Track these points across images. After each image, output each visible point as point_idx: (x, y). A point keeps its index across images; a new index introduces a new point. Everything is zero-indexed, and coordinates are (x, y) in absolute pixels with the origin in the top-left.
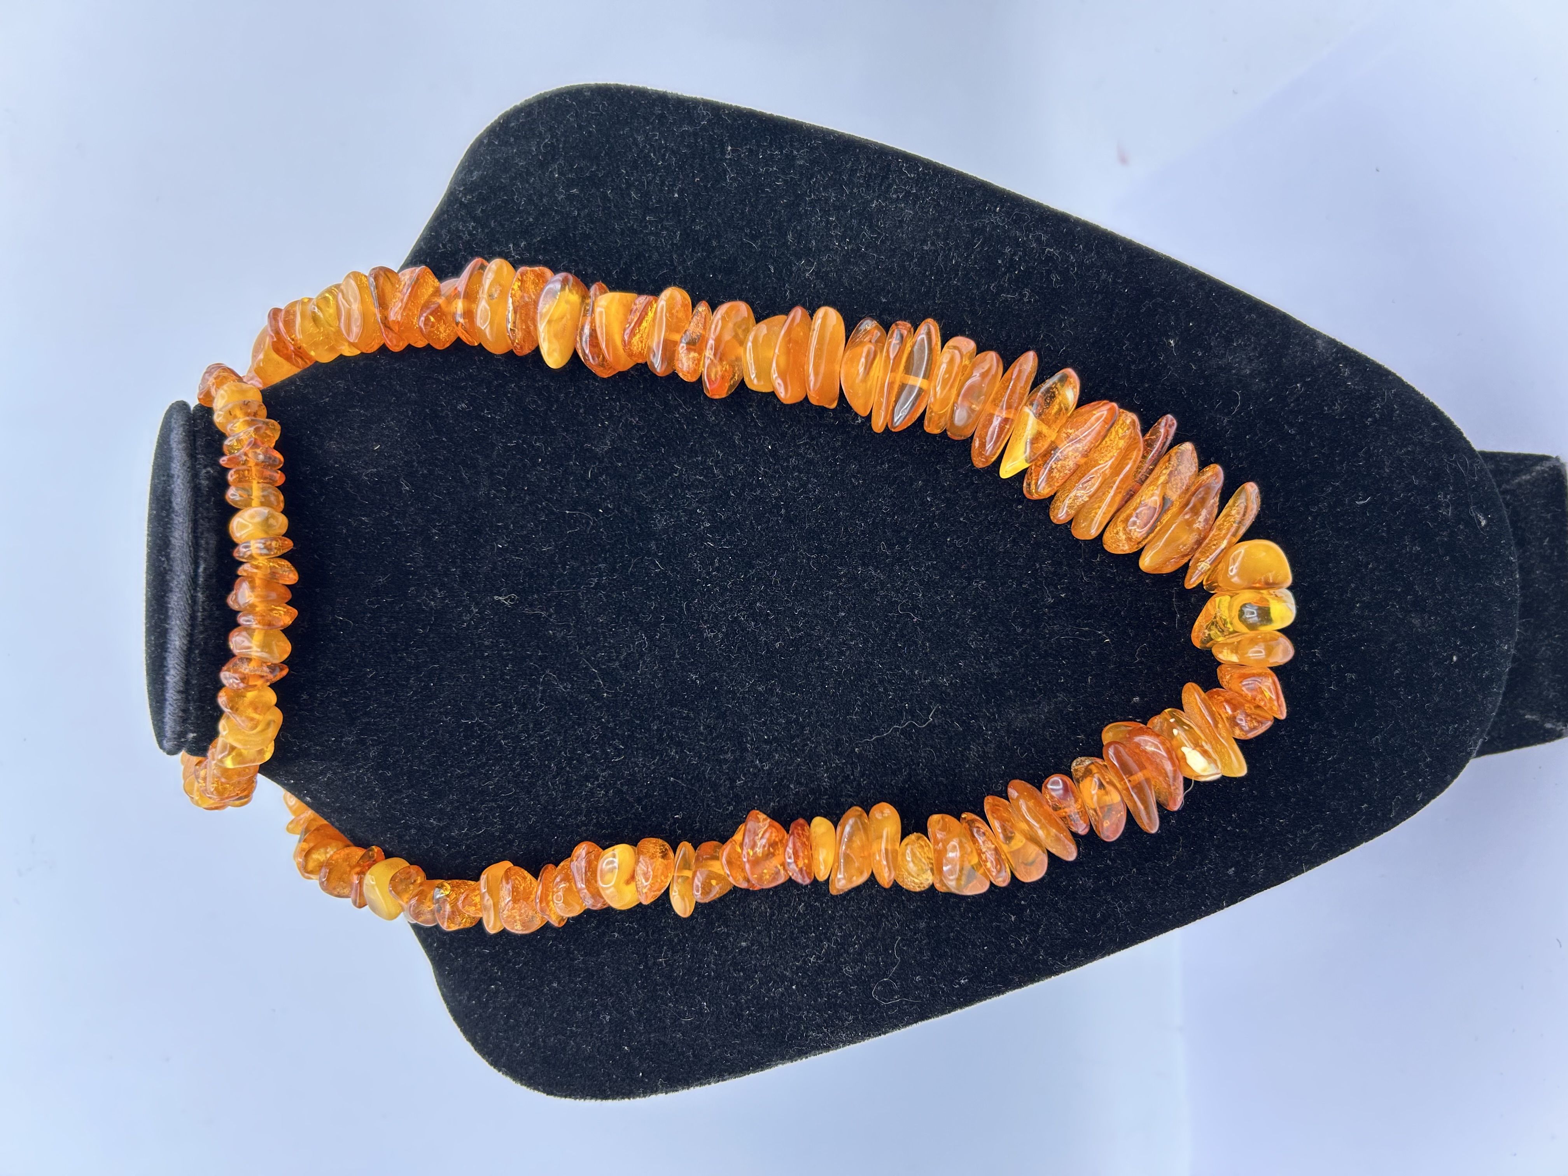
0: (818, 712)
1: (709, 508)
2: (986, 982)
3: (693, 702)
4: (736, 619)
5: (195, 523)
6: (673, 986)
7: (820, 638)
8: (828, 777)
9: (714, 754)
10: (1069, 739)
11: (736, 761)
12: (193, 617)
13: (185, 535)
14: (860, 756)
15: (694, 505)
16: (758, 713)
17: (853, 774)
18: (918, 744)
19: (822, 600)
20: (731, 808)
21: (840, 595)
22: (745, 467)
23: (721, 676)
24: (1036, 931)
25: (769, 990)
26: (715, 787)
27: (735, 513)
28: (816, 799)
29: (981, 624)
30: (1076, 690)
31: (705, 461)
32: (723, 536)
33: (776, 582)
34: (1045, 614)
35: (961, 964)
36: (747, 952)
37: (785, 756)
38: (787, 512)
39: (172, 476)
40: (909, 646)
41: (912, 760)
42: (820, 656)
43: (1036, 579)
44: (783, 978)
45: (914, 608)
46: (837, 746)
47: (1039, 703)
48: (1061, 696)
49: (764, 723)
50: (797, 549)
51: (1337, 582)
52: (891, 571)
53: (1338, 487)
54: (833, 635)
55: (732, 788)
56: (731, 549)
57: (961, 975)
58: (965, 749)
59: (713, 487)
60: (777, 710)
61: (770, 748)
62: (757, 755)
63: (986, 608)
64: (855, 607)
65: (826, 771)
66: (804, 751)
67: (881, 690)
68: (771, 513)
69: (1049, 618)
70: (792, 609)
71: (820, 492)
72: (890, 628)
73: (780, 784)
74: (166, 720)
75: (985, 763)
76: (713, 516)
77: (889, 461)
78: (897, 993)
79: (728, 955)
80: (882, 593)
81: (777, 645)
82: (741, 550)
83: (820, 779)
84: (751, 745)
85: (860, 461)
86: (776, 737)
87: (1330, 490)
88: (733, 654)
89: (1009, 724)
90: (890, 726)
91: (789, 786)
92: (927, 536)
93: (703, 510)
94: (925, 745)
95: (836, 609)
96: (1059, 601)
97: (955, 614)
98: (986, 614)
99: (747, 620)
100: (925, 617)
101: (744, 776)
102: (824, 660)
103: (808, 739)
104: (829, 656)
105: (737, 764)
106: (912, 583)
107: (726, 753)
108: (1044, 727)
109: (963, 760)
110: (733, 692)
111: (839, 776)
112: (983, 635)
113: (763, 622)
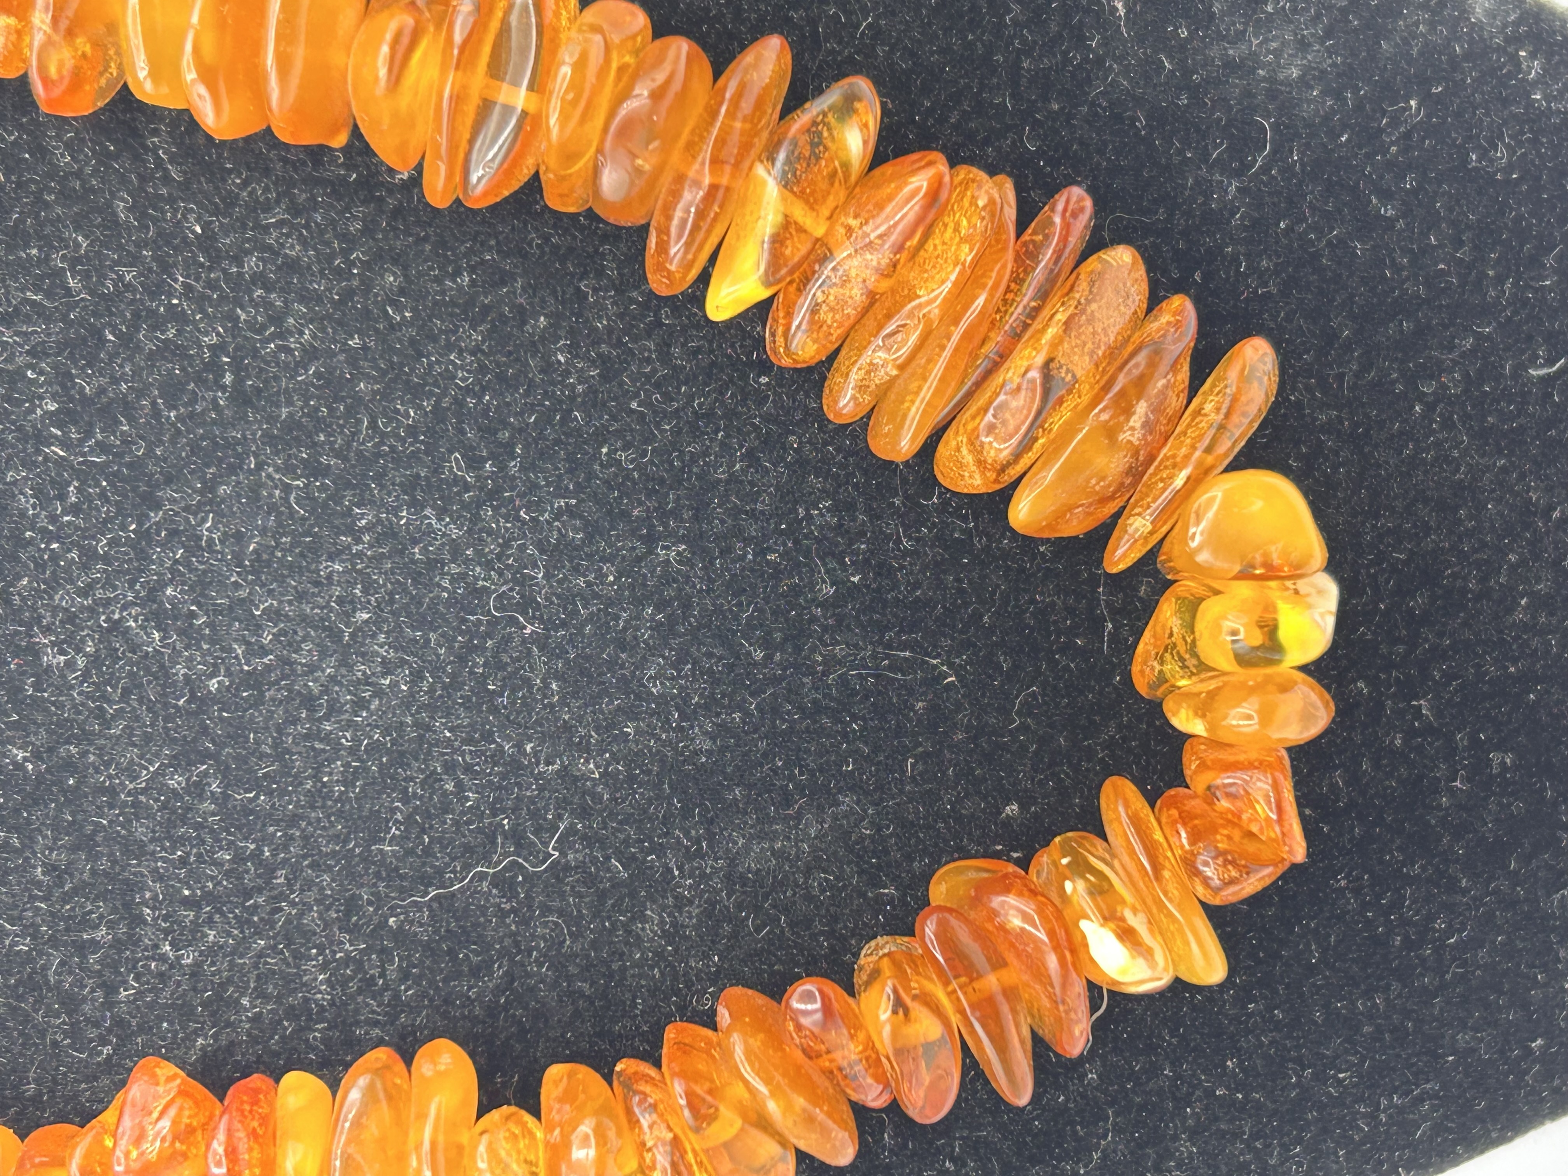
0: (305, 838)
1: (55, 366)
3: (17, 811)
4: (116, 626)
7: (312, 669)
8: (328, 981)
9: (67, 930)
10: (863, 895)
11: (118, 944)
14: (399, 935)
15: (20, 360)
16: (169, 838)
17: (382, 975)
18: (530, 907)
19: (317, 584)
20: (107, 1050)
21: (360, 572)
22: (140, 274)
23: (84, 754)
26: (71, 1004)
27: (115, 381)
28: (300, 1030)
29: (674, 642)
30: (880, 788)
31: (47, 259)
32: (88, 434)
33: (210, 540)
34: (813, 619)
37: (229, 934)
38: (239, 381)
40: (513, 691)
41: (517, 944)
42: (312, 710)
43: (796, 542)
45: (527, 604)
46: (348, 914)
47: (799, 817)
48: (847, 800)
49: (184, 861)
50: (260, 466)
51: (1475, 551)
52: (476, 518)
53: (1488, 338)
54: (344, 663)
55: (109, 1004)
56: (107, 464)
58: (633, 919)
59: (65, 318)
60: (212, 831)
61: (197, 917)
62: (166, 932)
63: (687, 606)
64: (392, 601)
65: (324, 968)
66: (272, 924)
67: (450, 786)
68: (200, 380)
69: (825, 629)
70: (247, 603)
71: (314, 336)
72: (471, 649)
73: (219, 996)
75: (676, 950)
76: (63, 386)
77: (472, 270)
80: (454, 569)
81: (213, 685)
82: (130, 466)
83: (312, 986)
84: (153, 909)
85: (405, 268)
86: (210, 893)
87: (1469, 343)
88: (110, 702)
89: (732, 862)
90: (467, 867)
91: (237, 1002)
92: (557, 442)
93: (41, 373)
94: (546, 910)
95: (348, 604)
96: (846, 593)
97: (617, 618)
98: (685, 618)
99: (143, 628)
100: (549, 625)
101: (137, 979)
102: (320, 720)
103: (282, 897)
104: (333, 709)
105: (120, 952)
106: (522, 548)
107: (96, 927)
108: (808, 872)
109: (627, 943)
110: (112, 792)
111: (352, 978)
112: (677, 665)
113: (181, 633)
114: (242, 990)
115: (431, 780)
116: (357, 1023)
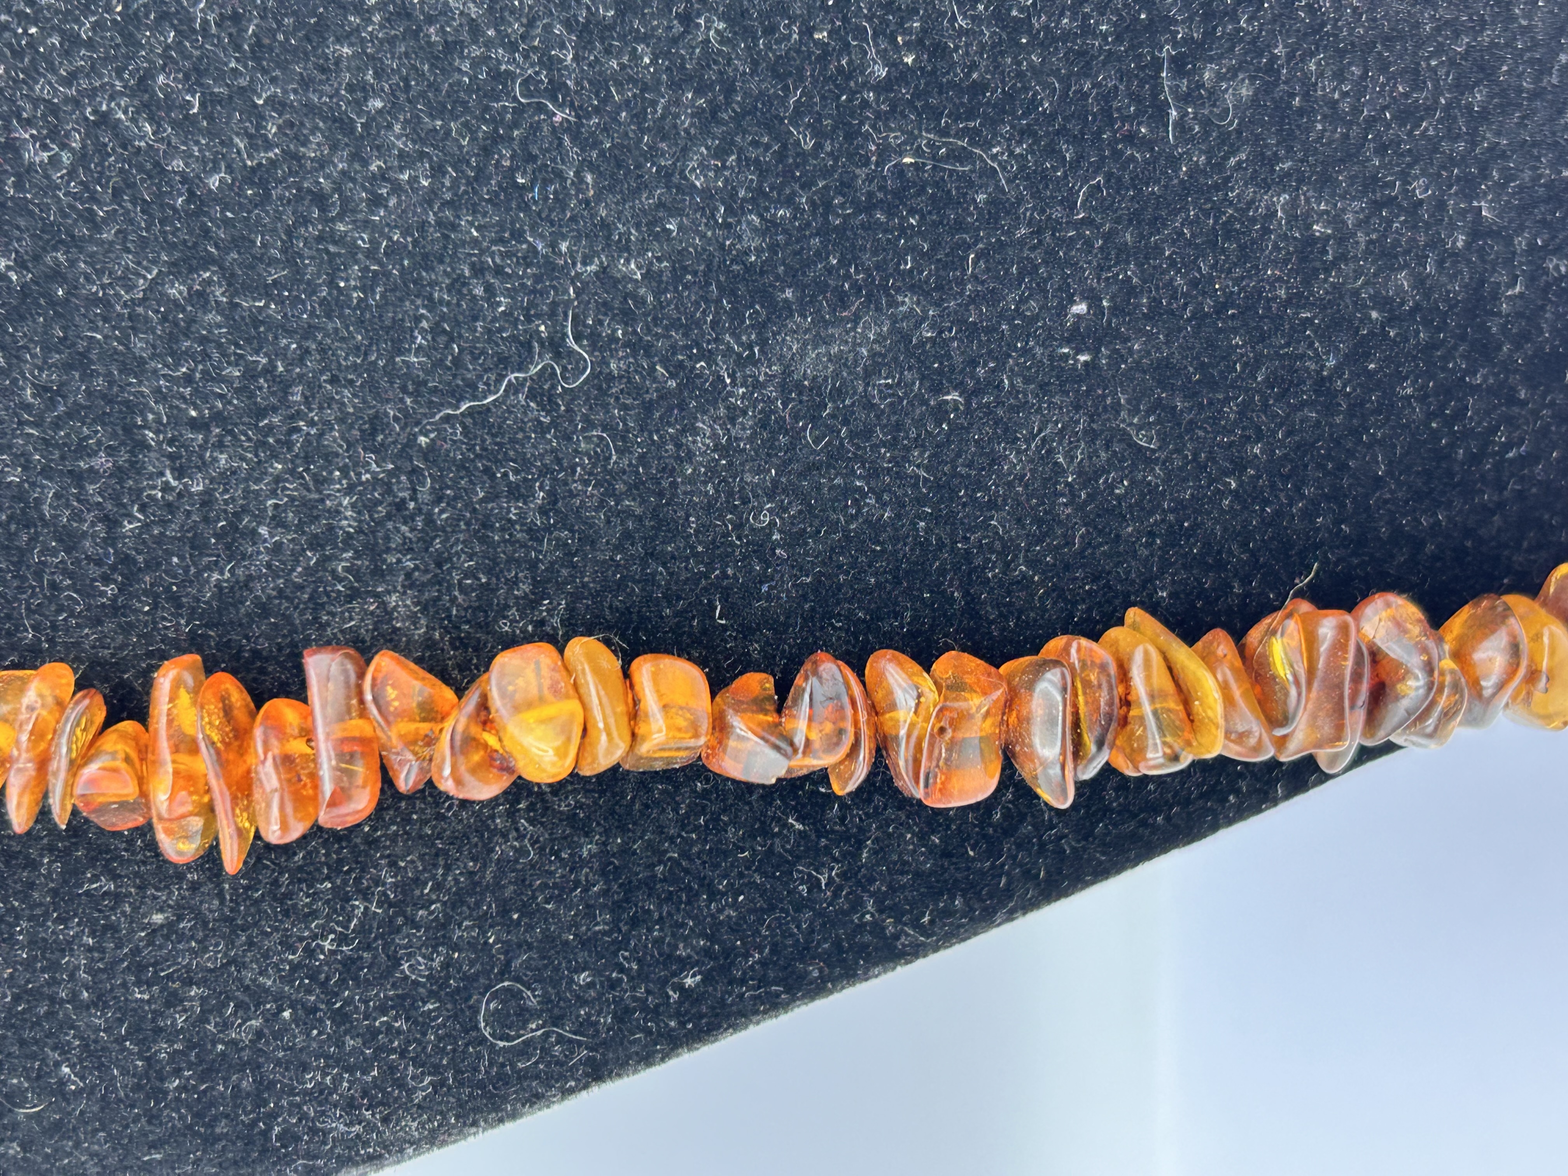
0: (322, 351)
2: (743, 981)
4: (104, 119)
7: (322, 163)
8: (353, 506)
9: (63, 457)
10: (925, 403)
11: (119, 473)
14: (430, 454)
16: (172, 354)
17: (413, 498)
18: (571, 421)
19: (323, 70)
20: (110, 590)
21: (371, 57)
23: (72, 263)
24: (856, 855)
25: (225, 1025)
26: (69, 540)
28: (324, 560)
29: (718, 130)
30: (939, 288)
33: (205, 22)
34: (865, 104)
35: (685, 939)
36: (167, 937)
37: (243, 459)
40: (546, 183)
41: (559, 461)
42: (323, 210)
43: (845, 19)
44: (258, 995)
45: (556, 89)
46: (374, 432)
47: (857, 317)
48: (907, 302)
49: (188, 379)
54: (356, 157)
55: (111, 540)
57: (685, 964)
58: (683, 431)
60: (219, 346)
61: (206, 441)
62: (172, 457)
63: (729, 90)
64: (408, 87)
65: (350, 490)
66: (290, 445)
67: (479, 291)
69: (878, 115)
70: (248, 91)
72: (495, 139)
73: (233, 526)
75: (730, 464)
78: (535, 1014)
79: (119, 946)
80: (475, 51)
81: (214, 182)
83: (336, 512)
84: (157, 432)
86: (219, 413)
88: (100, 204)
89: (787, 368)
90: (500, 378)
91: (254, 533)
94: (590, 424)
95: (362, 90)
96: (900, 75)
97: (654, 103)
98: (728, 103)
99: (133, 120)
100: (581, 113)
101: (143, 509)
102: (333, 220)
103: (298, 415)
104: (347, 209)
105: (121, 482)
106: (548, 28)
107: (95, 453)
108: (868, 375)
109: (678, 458)
110: (105, 302)
111: (378, 503)
112: (721, 153)
113: (174, 124)
114: (259, 519)
115: (458, 284)
116: (388, 550)
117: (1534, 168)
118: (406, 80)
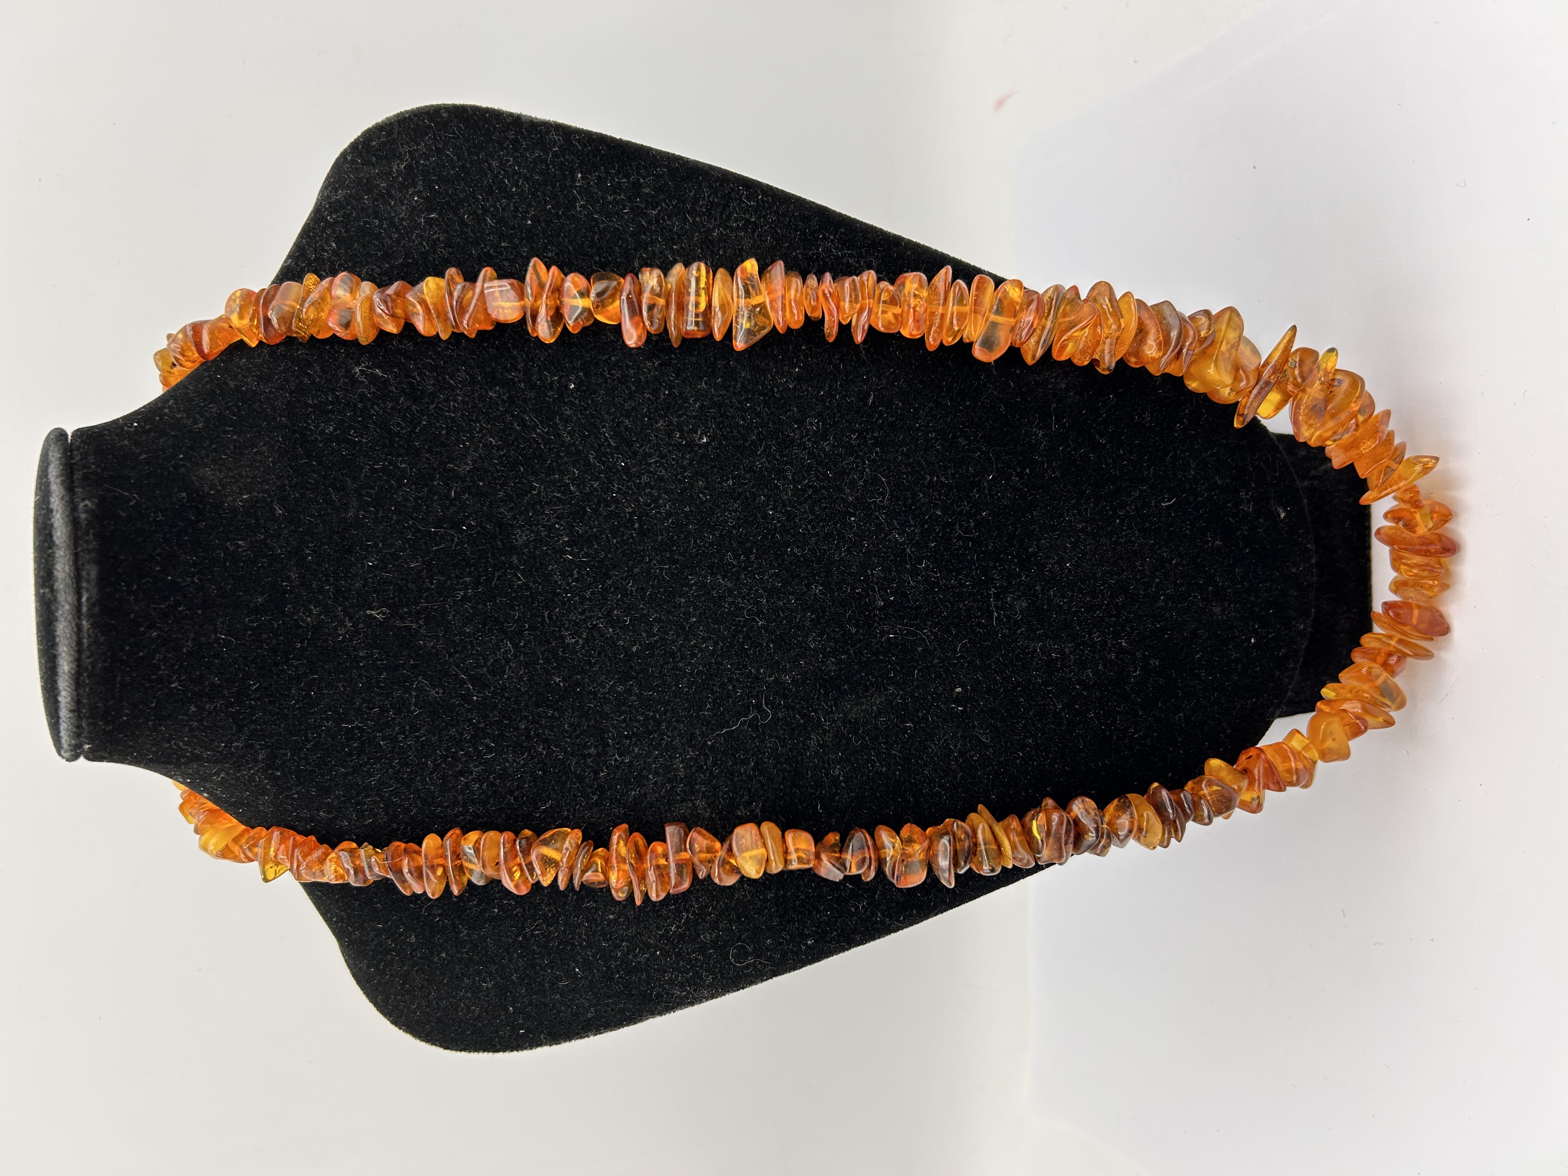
0: (673, 710)
1: (567, 522)
2: (831, 942)
3: (557, 702)
4: (595, 627)
5: (76, 556)
6: (549, 954)
7: (674, 642)
8: (683, 767)
9: (578, 749)
10: (899, 727)
11: (599, 755)
12: (79, 643)
13: (67, 568)
14: (711, 748)
15: (553, 521)
16: (618, 711)
17: (706, 764)
18: (764, 735)
19: (675, 607)
20: (596, 797)
21: (692, 602)
22: (600, 484)
23: (583, 679)
24: (873, 897)
25: (636, 956)
26: (580, 779)
27: (591, 528)
28: (673, 787)
29: (819, 627)
30: (904, 683)
31: (562, 479)
32: (582, 550)
33: (631, 591)
34: (875, 615)
35: (807, 927)
36: (614, 924)
37: (644, 750)
38: (641, 526)
39: (52, 511)
40: (755, 647)
41: (759, 750)
42: (674, 658)
43: (867, 584)
44: (648, 946)
45: (759, 613)
46: (691, 740)
47: (872, 695)
48: (891, 689)
49: (624, 720)
50: (650, 561)
51: (1142, 578)
52: (738, 579)
53: (1145, 491)
54: (686, 639)
55: (596, 779)
56: (589, 561)
57: (808, 937)
58: (806, 739)
59: (570, 504)
60: (636, 708)
61: (630, 743)
63: (824, 612)
64: (705, 613)
65: (682, 762)
66: (661, 745)
67: (731, 688)
68: (626, 527)
69: (880, 619)
70: (648, 615)
71: (671, 507)
73: (640, 774)
74: (62, 734)
75: (824, 751)
76: (571, 531)
77: (733, 478)
78: (751, 954)
79: (597, 927)
80: (730, 600)
81: (634, 649)
82: (599, 562)
83: (677, 770)
84: (612, 740)
85: (707, 478)
86: (635, 733)
87: (1137, 494)
88: (593, 658)
89: (845, 715)
90: (738, 720)
91: (647, 777)
92: (770, 547)
93: (562, 525)
94: (770, 736)
95: (688, 615)
96: (888, 604)
97: (796, 617)
98: (824, 616)
99: (605, 627)
100: (769, 621)
101: (607, 768)
102: (677, 662)
103: (664, 734)
104: (683, 658)
105: (600, 758)
106: (757, 590)
107: (590, 748)
108: (876, 717)
109: (804, 749)
110: (595, 693)
111: (692, 766)
112: (821, 635)
113: (620, 628)
114: (650, 772)
115: (723, 685)
116: (696, 784)
117: (1144, 625)
118: (705, 610)
